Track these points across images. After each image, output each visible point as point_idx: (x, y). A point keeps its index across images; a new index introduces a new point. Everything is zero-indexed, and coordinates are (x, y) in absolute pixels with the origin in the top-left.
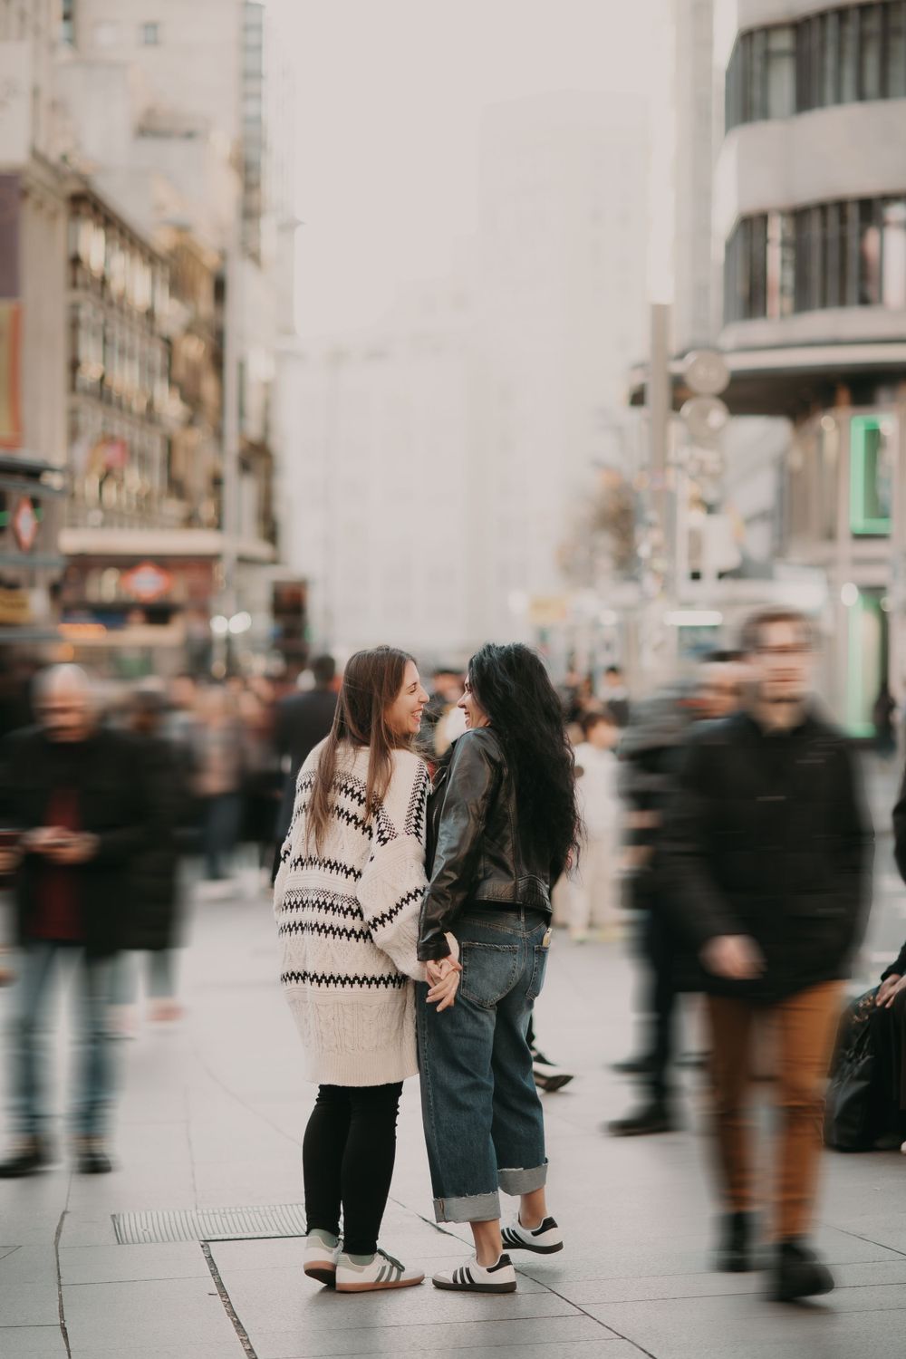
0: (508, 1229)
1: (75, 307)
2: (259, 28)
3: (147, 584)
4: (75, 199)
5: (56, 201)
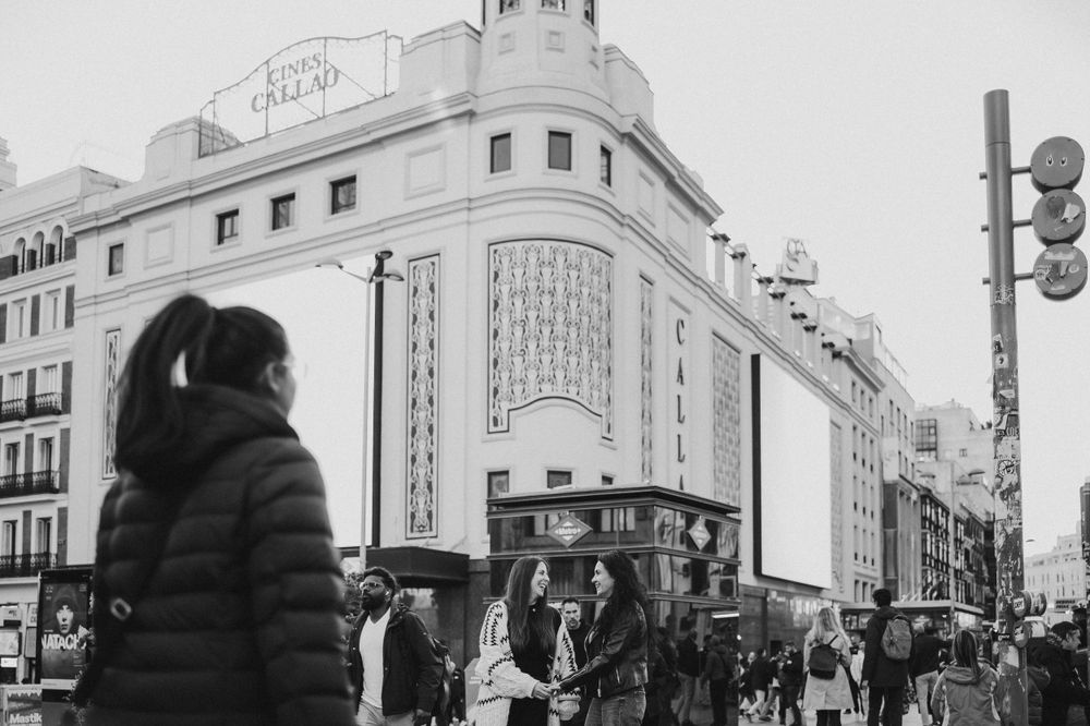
1: (924, 534)
4: (923, 498)
5: (914, 496)
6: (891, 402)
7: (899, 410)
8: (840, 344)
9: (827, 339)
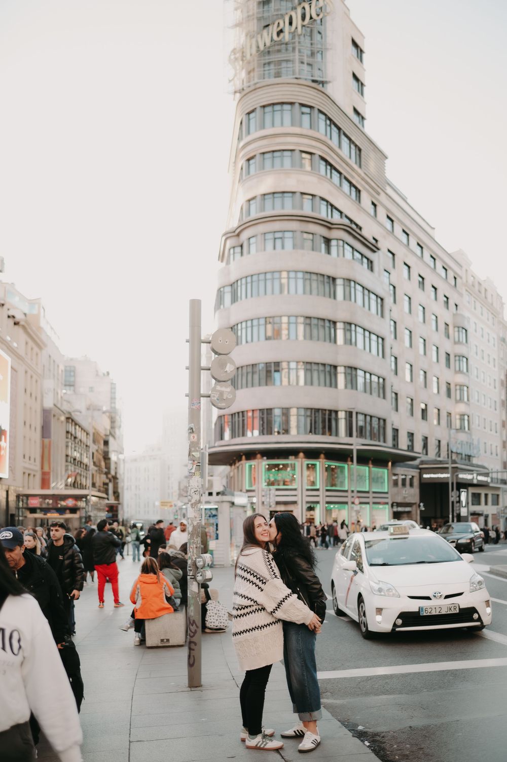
0: (298, 730)
1: (67, 442)
2: (115, 388)
3: (70, 503)
4: (68, 418)
5: (63, 418)
6: (50, 356)
7: (54, 361)
8: (19, 317)
9: (11, 313)
